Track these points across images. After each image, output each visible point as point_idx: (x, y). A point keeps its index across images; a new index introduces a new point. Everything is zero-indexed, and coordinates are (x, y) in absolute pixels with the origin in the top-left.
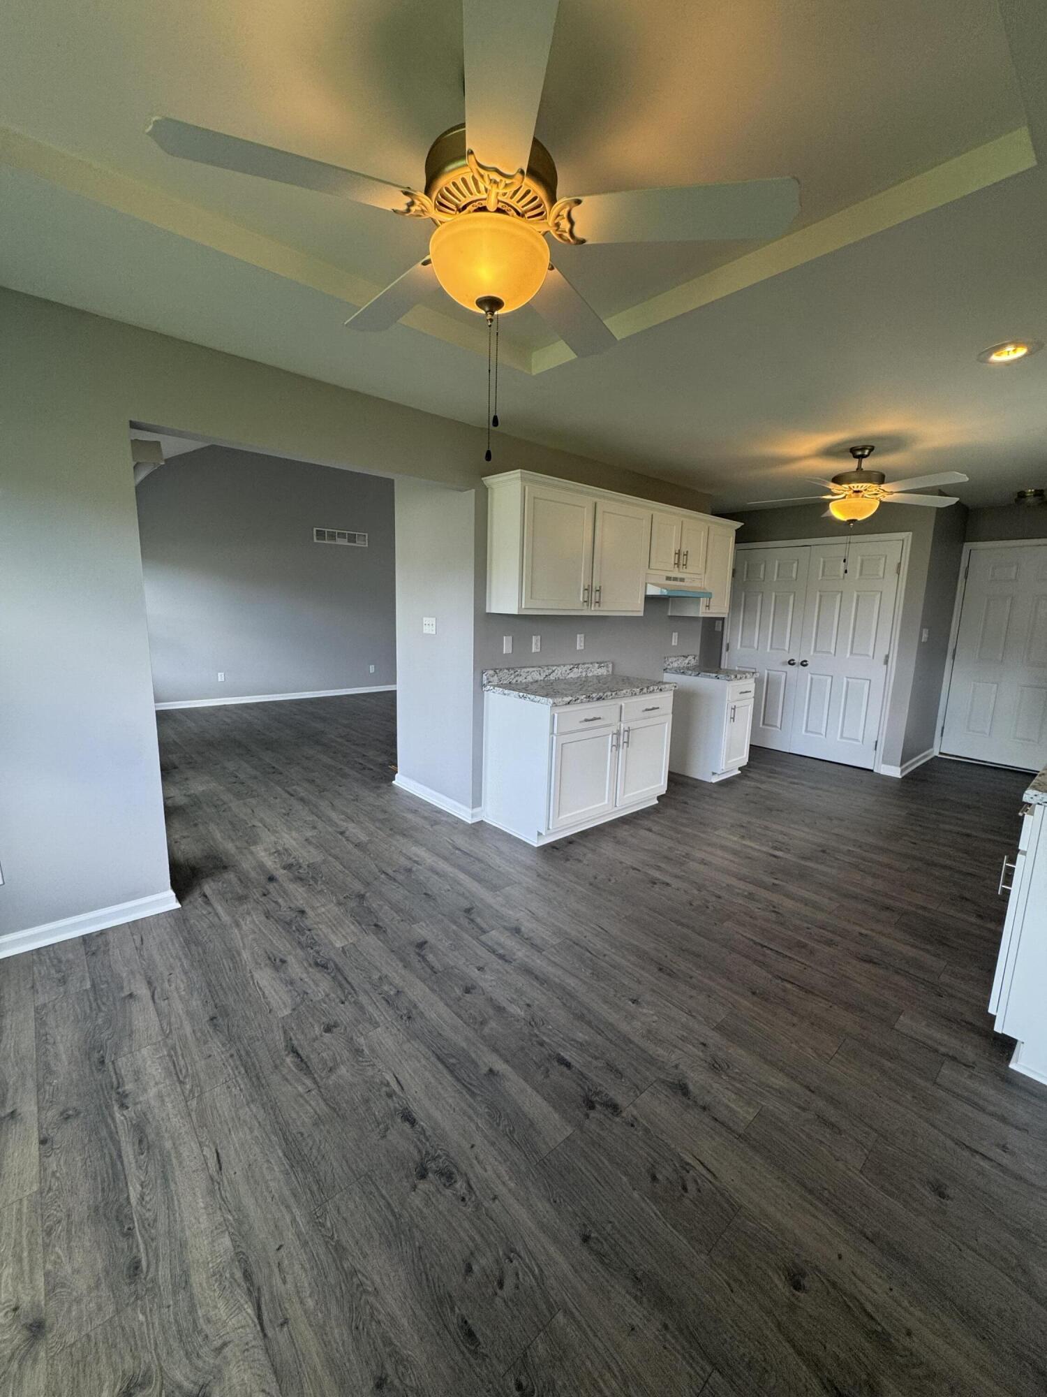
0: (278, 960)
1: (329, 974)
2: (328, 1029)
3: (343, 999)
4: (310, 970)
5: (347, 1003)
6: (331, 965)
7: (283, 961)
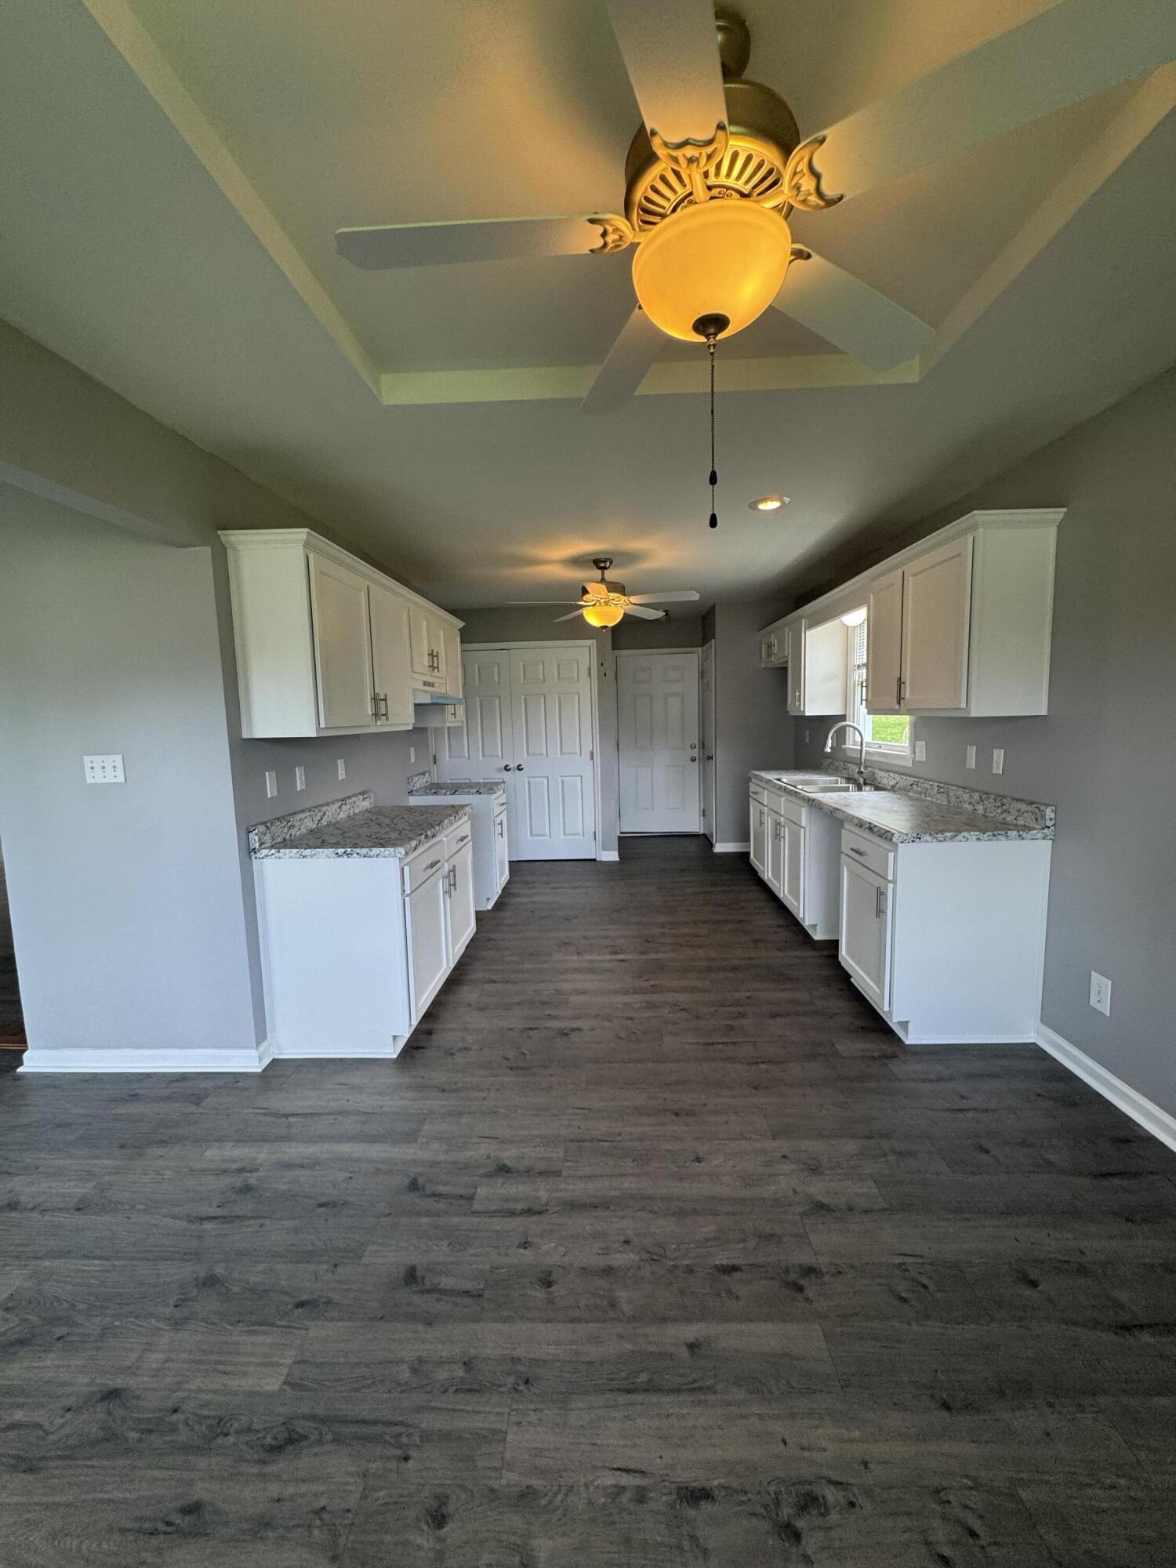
0: (177, 1519)
1: (320, 1442)
2: (439, 1519)
3: (399, 1452)
4: (272, 1469)
5: (412, 1453)
6: (301, 1427)
7: (193, 1509)
